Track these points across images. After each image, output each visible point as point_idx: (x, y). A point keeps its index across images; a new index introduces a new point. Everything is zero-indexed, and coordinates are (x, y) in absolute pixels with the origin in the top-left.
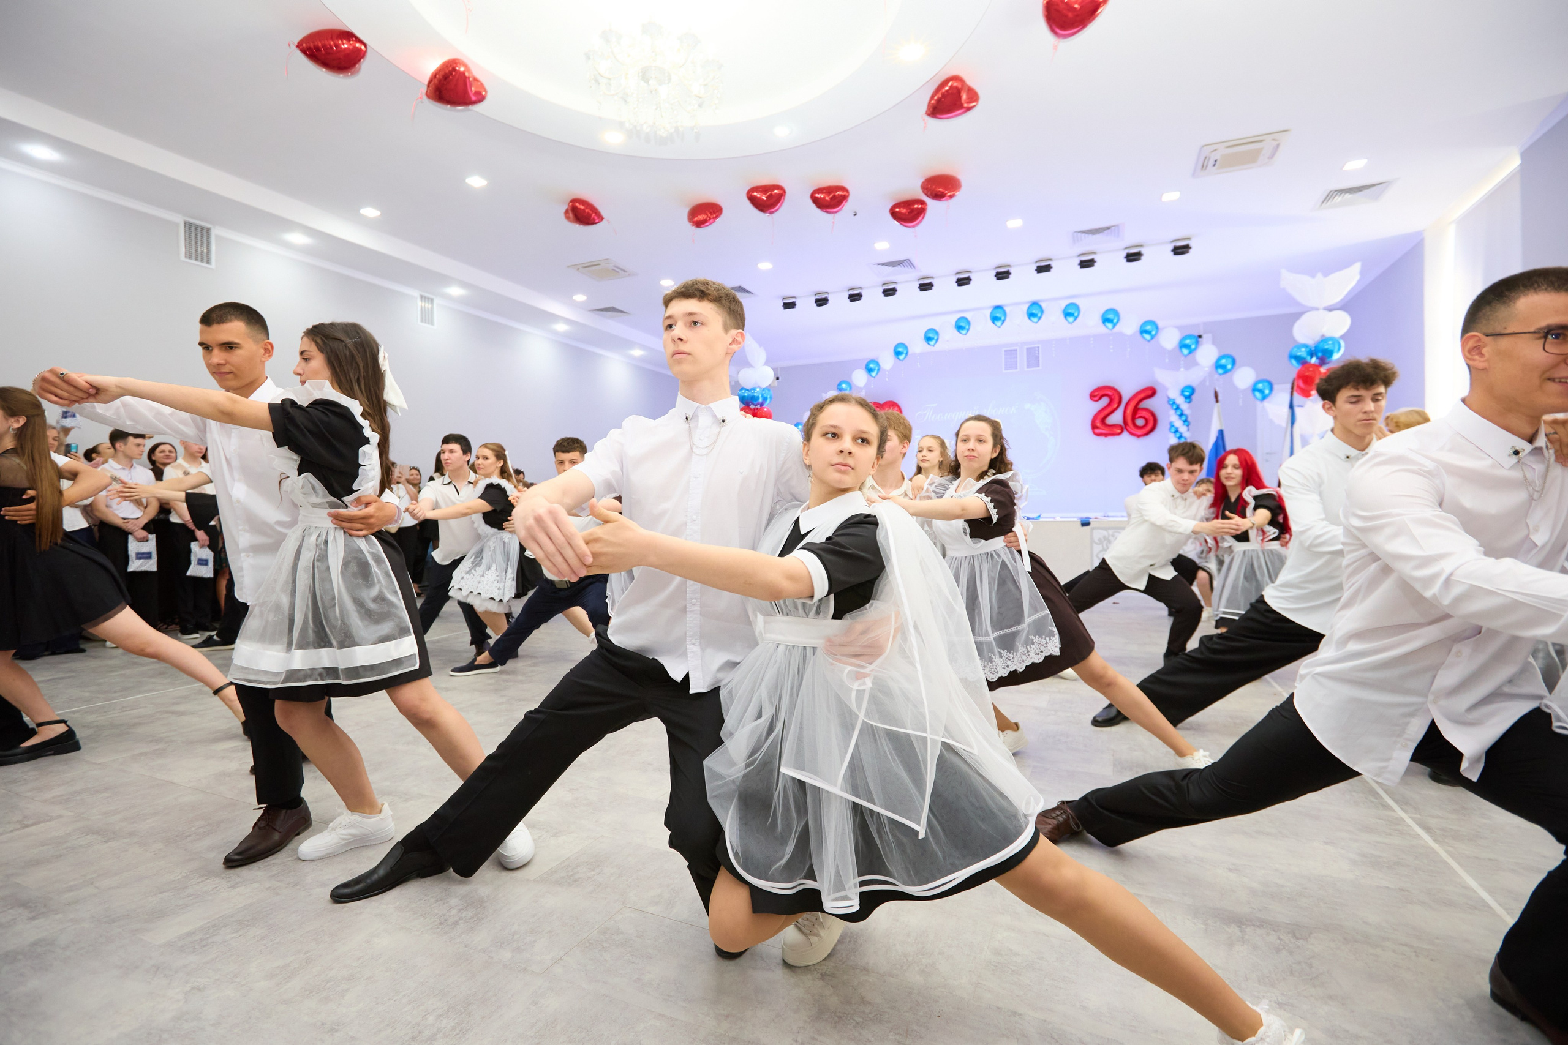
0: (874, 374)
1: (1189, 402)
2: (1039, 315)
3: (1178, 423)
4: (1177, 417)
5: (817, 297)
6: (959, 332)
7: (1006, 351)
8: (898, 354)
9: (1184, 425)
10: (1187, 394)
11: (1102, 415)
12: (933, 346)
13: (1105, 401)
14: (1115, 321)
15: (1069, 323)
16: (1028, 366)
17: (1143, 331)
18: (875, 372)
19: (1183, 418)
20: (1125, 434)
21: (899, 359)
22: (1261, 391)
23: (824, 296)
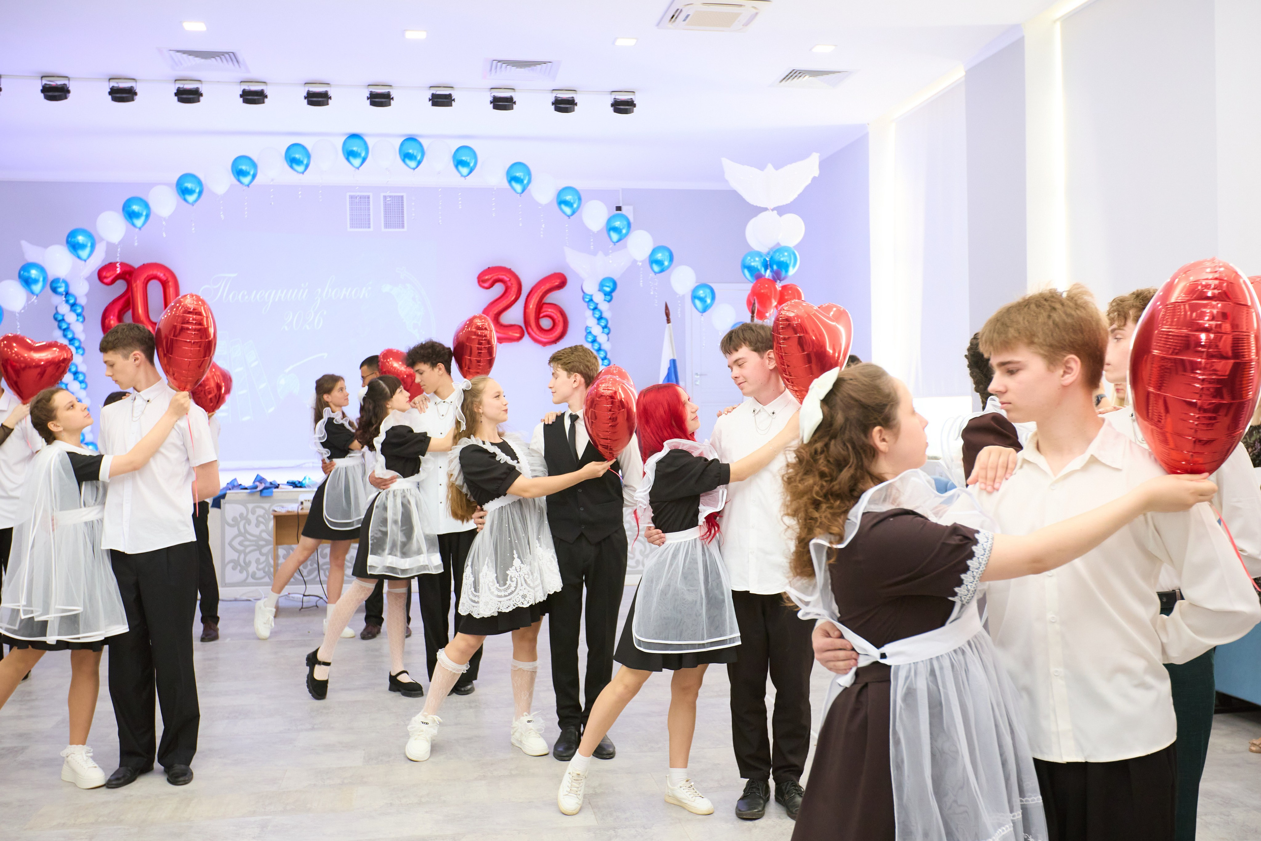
0: (139, 222)
1: (609, 301)
2: (419, 158)
3: (597, 330)
4: (595, 321)
5: (44, 82)
6: (291, 167)
7: (351, 197)
8: (184, 192)
9: (603, 332)
10: (608, 289)
11: (496, 309)
12: (248, 186)
13: (498, 289)
14: (525, 182)
15: (462, 176)
16: (386, 226)
17: (562, 202)
18: (143, 219)
19: (603, 323)
20: (526, 339)
21: (185, 200)
22: (702, 300)
23: (60, 82)
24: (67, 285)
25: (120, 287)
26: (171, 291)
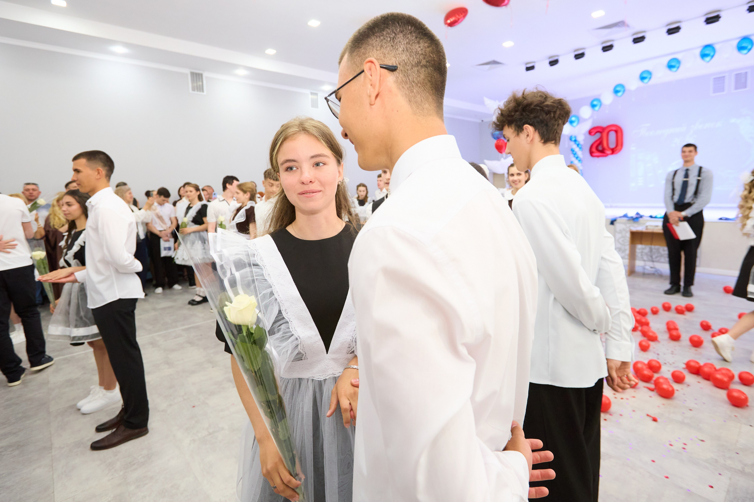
2: (749, 47)
5: (548, 59)
6: (670, 70)
7: (714, 78)
8: (616, 92)
12: (648, 83)
18: (598, 107)
21: (617, 96)
23: (555, 58)
24: (575, 137)
25: (598, 136)
26: (619, 134)
